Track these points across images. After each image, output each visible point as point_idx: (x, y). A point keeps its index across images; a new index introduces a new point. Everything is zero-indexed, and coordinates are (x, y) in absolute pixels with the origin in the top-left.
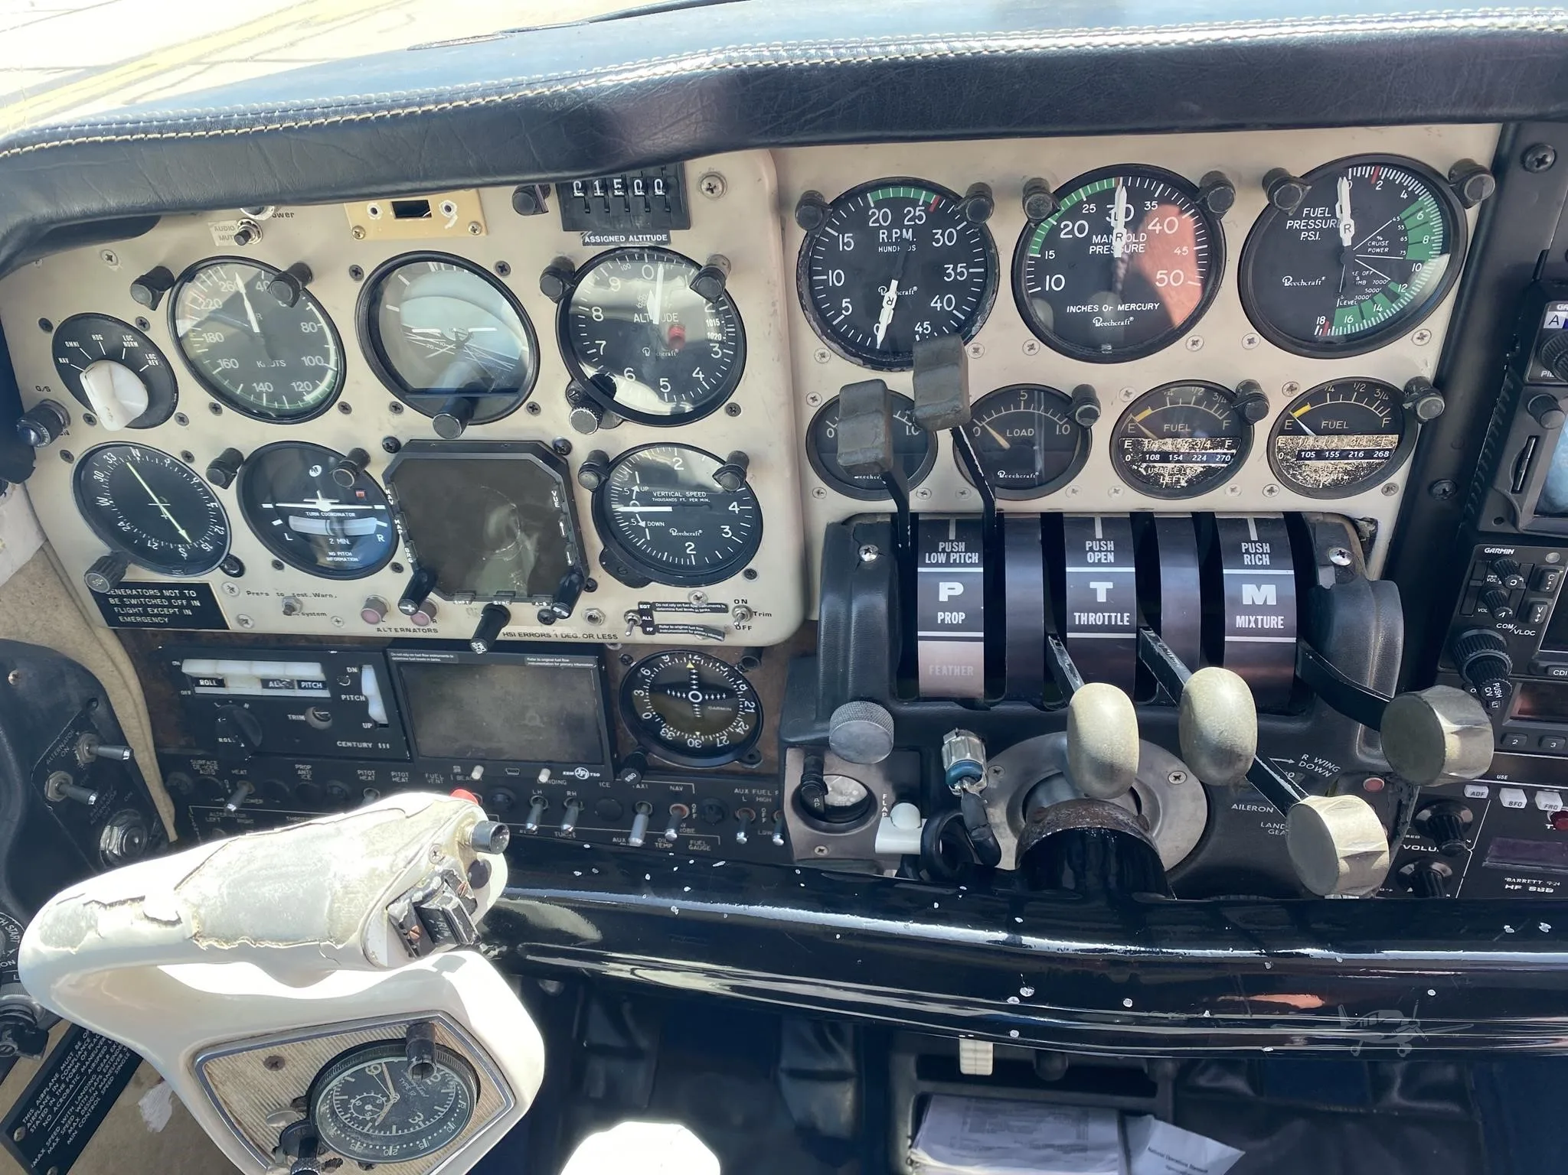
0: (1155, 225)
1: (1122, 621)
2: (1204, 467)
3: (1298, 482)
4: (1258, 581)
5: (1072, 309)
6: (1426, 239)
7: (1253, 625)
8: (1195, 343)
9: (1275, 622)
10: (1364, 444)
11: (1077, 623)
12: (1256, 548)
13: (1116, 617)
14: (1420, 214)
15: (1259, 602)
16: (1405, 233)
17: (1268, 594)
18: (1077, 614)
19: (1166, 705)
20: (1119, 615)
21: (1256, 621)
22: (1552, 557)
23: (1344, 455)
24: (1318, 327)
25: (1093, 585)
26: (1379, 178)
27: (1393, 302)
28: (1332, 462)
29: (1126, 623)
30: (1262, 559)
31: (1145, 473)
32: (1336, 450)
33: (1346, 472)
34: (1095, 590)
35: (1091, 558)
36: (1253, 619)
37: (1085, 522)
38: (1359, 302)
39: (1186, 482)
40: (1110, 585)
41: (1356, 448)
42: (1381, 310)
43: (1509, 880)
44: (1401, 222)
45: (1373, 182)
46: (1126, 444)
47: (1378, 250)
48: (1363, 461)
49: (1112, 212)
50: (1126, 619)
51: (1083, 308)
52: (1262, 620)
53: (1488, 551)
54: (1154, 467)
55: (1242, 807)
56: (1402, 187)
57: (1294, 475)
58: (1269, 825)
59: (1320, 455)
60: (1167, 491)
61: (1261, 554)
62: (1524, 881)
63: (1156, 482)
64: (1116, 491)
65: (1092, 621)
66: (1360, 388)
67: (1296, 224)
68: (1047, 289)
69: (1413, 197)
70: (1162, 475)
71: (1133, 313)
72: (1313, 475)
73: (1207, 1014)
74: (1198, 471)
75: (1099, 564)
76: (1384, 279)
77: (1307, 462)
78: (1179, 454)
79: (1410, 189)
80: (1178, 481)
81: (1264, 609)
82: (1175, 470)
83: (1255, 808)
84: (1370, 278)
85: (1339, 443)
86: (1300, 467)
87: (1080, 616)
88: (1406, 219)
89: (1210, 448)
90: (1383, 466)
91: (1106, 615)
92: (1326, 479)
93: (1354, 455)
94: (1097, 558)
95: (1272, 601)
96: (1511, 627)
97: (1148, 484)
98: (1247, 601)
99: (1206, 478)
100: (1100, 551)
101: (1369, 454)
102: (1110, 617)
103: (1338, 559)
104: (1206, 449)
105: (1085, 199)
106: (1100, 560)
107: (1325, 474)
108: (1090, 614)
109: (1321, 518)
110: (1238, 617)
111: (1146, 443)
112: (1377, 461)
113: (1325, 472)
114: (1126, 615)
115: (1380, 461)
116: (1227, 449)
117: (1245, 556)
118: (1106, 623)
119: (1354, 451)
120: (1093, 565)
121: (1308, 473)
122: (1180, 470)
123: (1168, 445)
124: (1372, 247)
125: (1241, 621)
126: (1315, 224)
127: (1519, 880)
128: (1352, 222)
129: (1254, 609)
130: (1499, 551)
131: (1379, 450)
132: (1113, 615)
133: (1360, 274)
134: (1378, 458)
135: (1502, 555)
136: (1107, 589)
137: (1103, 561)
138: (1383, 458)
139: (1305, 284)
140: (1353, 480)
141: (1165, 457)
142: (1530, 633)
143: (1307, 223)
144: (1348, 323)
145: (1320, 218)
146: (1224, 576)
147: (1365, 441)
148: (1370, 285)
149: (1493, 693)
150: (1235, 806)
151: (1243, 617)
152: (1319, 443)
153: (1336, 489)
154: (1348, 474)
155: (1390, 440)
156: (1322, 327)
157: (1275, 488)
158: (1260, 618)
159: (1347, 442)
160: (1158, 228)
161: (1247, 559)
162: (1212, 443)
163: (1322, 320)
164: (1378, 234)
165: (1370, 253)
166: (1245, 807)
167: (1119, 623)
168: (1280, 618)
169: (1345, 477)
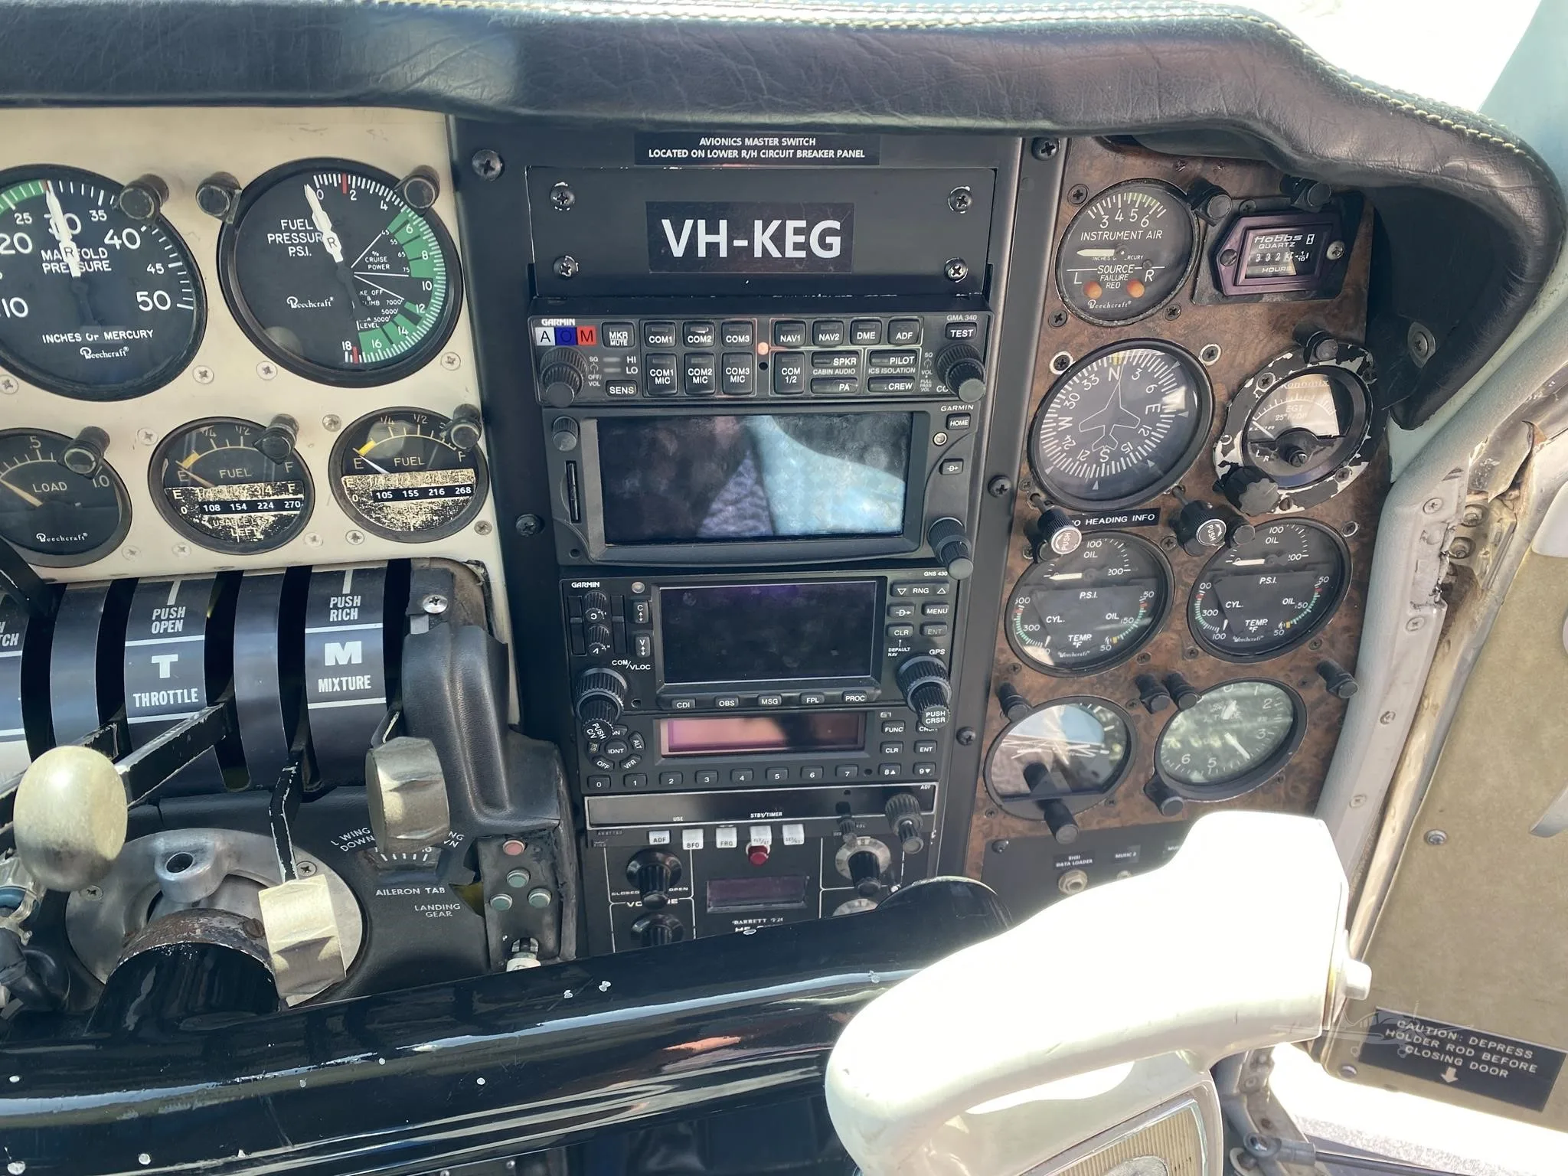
0: (112, 238)
1: (189, 697)
2: (275, 516)
3: (385, 526)
4: (343, 638)
5: (50, 339)
6: (424, 254)
7: (337, 688)
8: (204, 374)
9: (361, 682)
10: (441, 480)
11: (138, 705)
12: (346, 602)
13: (182, 694)
14: (408, 226)
15: (343, 662)
16: (400, 248)
17: (352, 652)
18: (137, 696)
19: (263, 789)
20: (185, 691)
21: (340, 684)
22: (638, 587)
23: (424, 493)
24: (346, 353)
25: (155, 659)
26: (349, 187)
27: (416, 324)
28: (414, 501)
29: (194, 700)
30: (349, 614)
31: (211, 527)
32: (413, 489)
33: (434, 512)
34: (157, 665)
35: (156, 627)
36: (336, 681)
37: (159, 587)
38: (381, 324)
39: (262, 533)
40: (175, 658)
41: (433, 485)
42: (406, 333)
43: (736, 922)
44: (392, 236)
45: (345, 191)
46: (175, 495)
47: (379, 267)
48: (447, 499)
49: (52, 222)
50: (194, 695)
51: (62, 338)
52: (347, 681)
53: (575, 585)
54: (219, 519)
55: (386, 892)
56: (378, 199)
57: (378, 519)
58: (423, 908)
59: (398, 495)
60: (242, 545)
61: (350, 608)
62: (750, 921)
63: (228, 536)
64: (183, 549)
65: (155, 701)
66: (421, 420)
67: (278, 238)
68: (8, 315)
69: (394, 211)
70: (230, 527)
71: (126, 342)
72: (399, 517)
73: (241, 1155)
74: (270, 521)
75: (165, 634)
76: (397, 299)
77: (386, 503)
78: (241, 503)
79: (387, 200)
80: (252, 534)
81: (349, 669)
82: (244, 520)
83: (400, 891)
84: (384, 297)
85: (413, 481)
86: (380, 509)
87: (140, 698)
88: (397, 231)
89: (274, 494)
90: (469, 504)
91: (171, 692)
92: (416, 521)
93: (434, 493)
94: (163, 627)
95: (357, 660)
96: (625, 662)
97: (219, 540)
98: (329, 662)
99: (282, 528)
100: (168, 619)
101: (450, 491)
102: (175, 695)
103: (430, 608)
104: (268, 495)
105: (14, 208)
106: (166, 629)
107: (412, 515)
108: (152, 694)
109: (426, 564)
110: (320, 681)
111: (198, 491)
112: (462, 498)
113: (412, 513)
114: (193, 690)
115: (465, 498)
116: (293, 494)
117: (332, 611)
118: (172, 702)
119: (433, 488)
120: (159, 636)
121: (393, 515)
122: (249, 521)
123: (225, 493)
124: (372, 263)
125: (324, 685)
126: (298, 237)
127: (745, 922)
128: (335, 236)
129: (338, 670)
130: (586, 585)
131: (460, 486)
132: (179, 692)
133: (369, 293)
134: (461, 495)
135: (590, 588)
136: (171, 663)
137: (170, 631)
138: (466, 495)
139: (314, 305)
140: (446, 519)
141: (226, 507)
142: (645, 667)
143: (290, 236)
144: (376, 350)
145: (301, 231)
146: (307, 638)
147: (440, 478)
148: (384, 306)
149: (596, 735)
150: (379, 892)
151: (326, 680)
152: (392, 482)
153: (429, 531)
154: (437, 515)
155: (466, 475)
156: (351, 352)
157: (358, 534)
158: (344, 679)
159: (422, 479)
160: (117, 242)
161: (333, 616)
162: (273, 488)
163: (347, 345)
164: (371, 250)
165: (371, 270)
166: (390, 892)
167: (187, 701)
168: (366, 677)
169: (435, 518)
